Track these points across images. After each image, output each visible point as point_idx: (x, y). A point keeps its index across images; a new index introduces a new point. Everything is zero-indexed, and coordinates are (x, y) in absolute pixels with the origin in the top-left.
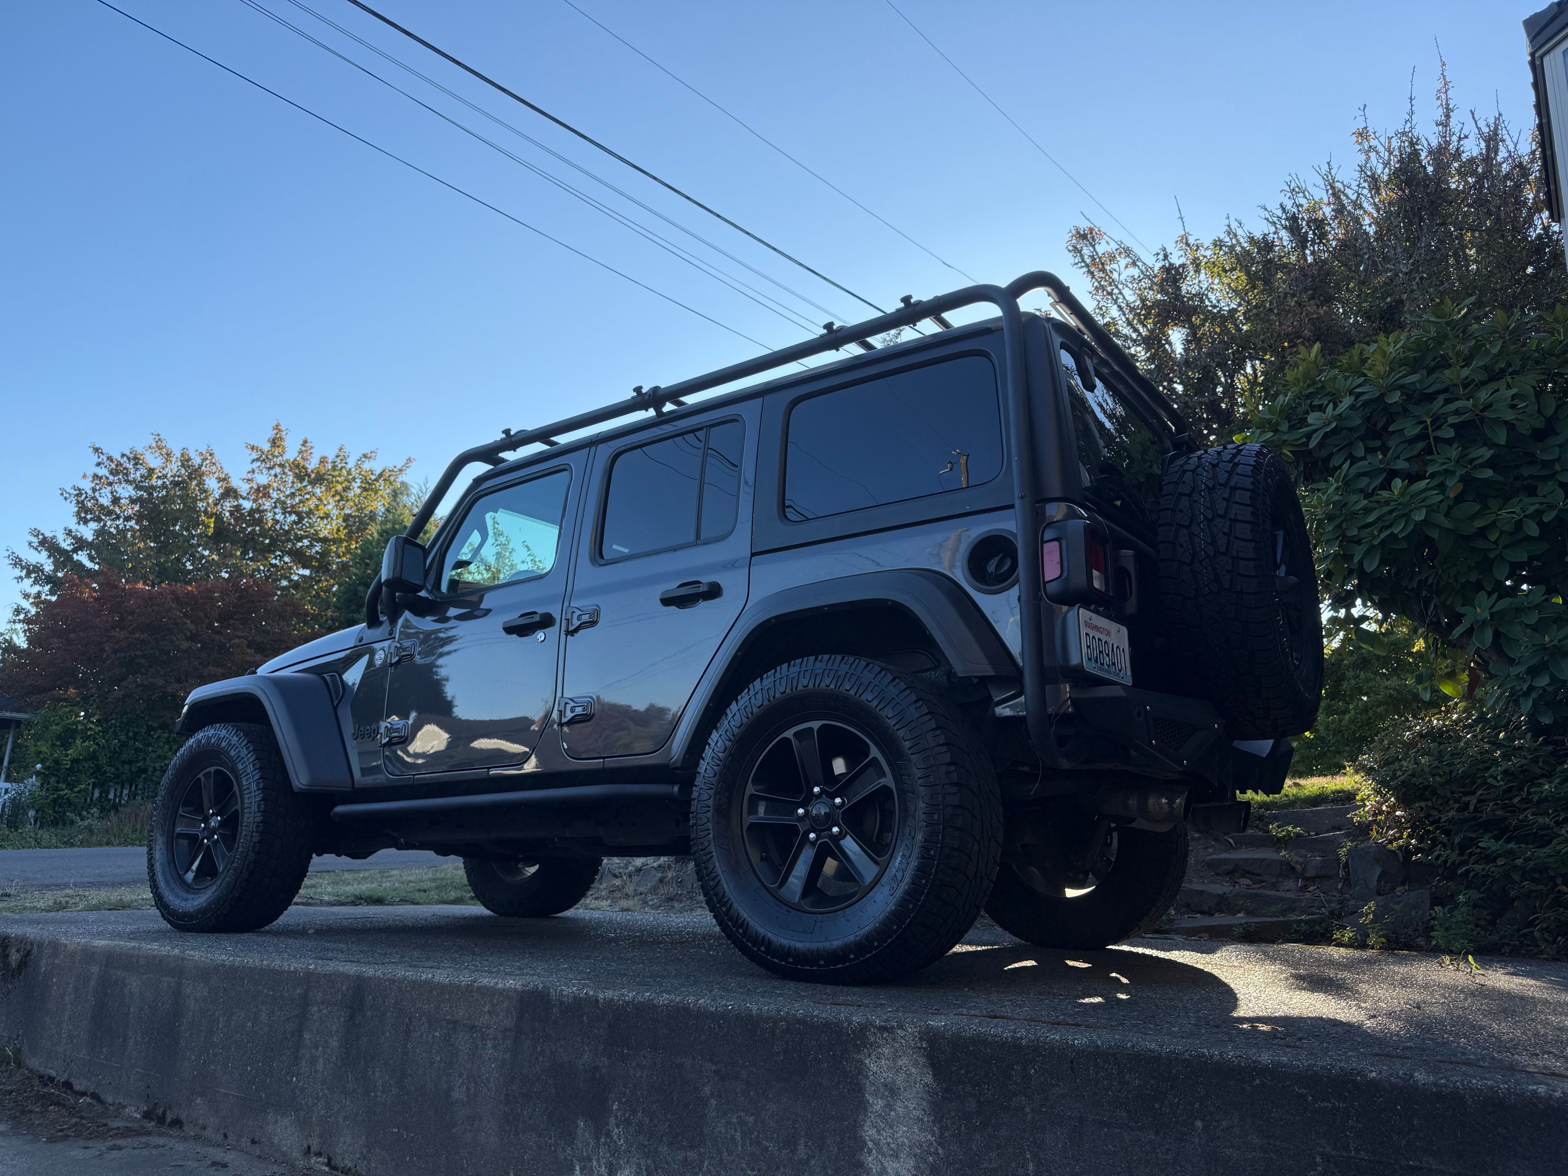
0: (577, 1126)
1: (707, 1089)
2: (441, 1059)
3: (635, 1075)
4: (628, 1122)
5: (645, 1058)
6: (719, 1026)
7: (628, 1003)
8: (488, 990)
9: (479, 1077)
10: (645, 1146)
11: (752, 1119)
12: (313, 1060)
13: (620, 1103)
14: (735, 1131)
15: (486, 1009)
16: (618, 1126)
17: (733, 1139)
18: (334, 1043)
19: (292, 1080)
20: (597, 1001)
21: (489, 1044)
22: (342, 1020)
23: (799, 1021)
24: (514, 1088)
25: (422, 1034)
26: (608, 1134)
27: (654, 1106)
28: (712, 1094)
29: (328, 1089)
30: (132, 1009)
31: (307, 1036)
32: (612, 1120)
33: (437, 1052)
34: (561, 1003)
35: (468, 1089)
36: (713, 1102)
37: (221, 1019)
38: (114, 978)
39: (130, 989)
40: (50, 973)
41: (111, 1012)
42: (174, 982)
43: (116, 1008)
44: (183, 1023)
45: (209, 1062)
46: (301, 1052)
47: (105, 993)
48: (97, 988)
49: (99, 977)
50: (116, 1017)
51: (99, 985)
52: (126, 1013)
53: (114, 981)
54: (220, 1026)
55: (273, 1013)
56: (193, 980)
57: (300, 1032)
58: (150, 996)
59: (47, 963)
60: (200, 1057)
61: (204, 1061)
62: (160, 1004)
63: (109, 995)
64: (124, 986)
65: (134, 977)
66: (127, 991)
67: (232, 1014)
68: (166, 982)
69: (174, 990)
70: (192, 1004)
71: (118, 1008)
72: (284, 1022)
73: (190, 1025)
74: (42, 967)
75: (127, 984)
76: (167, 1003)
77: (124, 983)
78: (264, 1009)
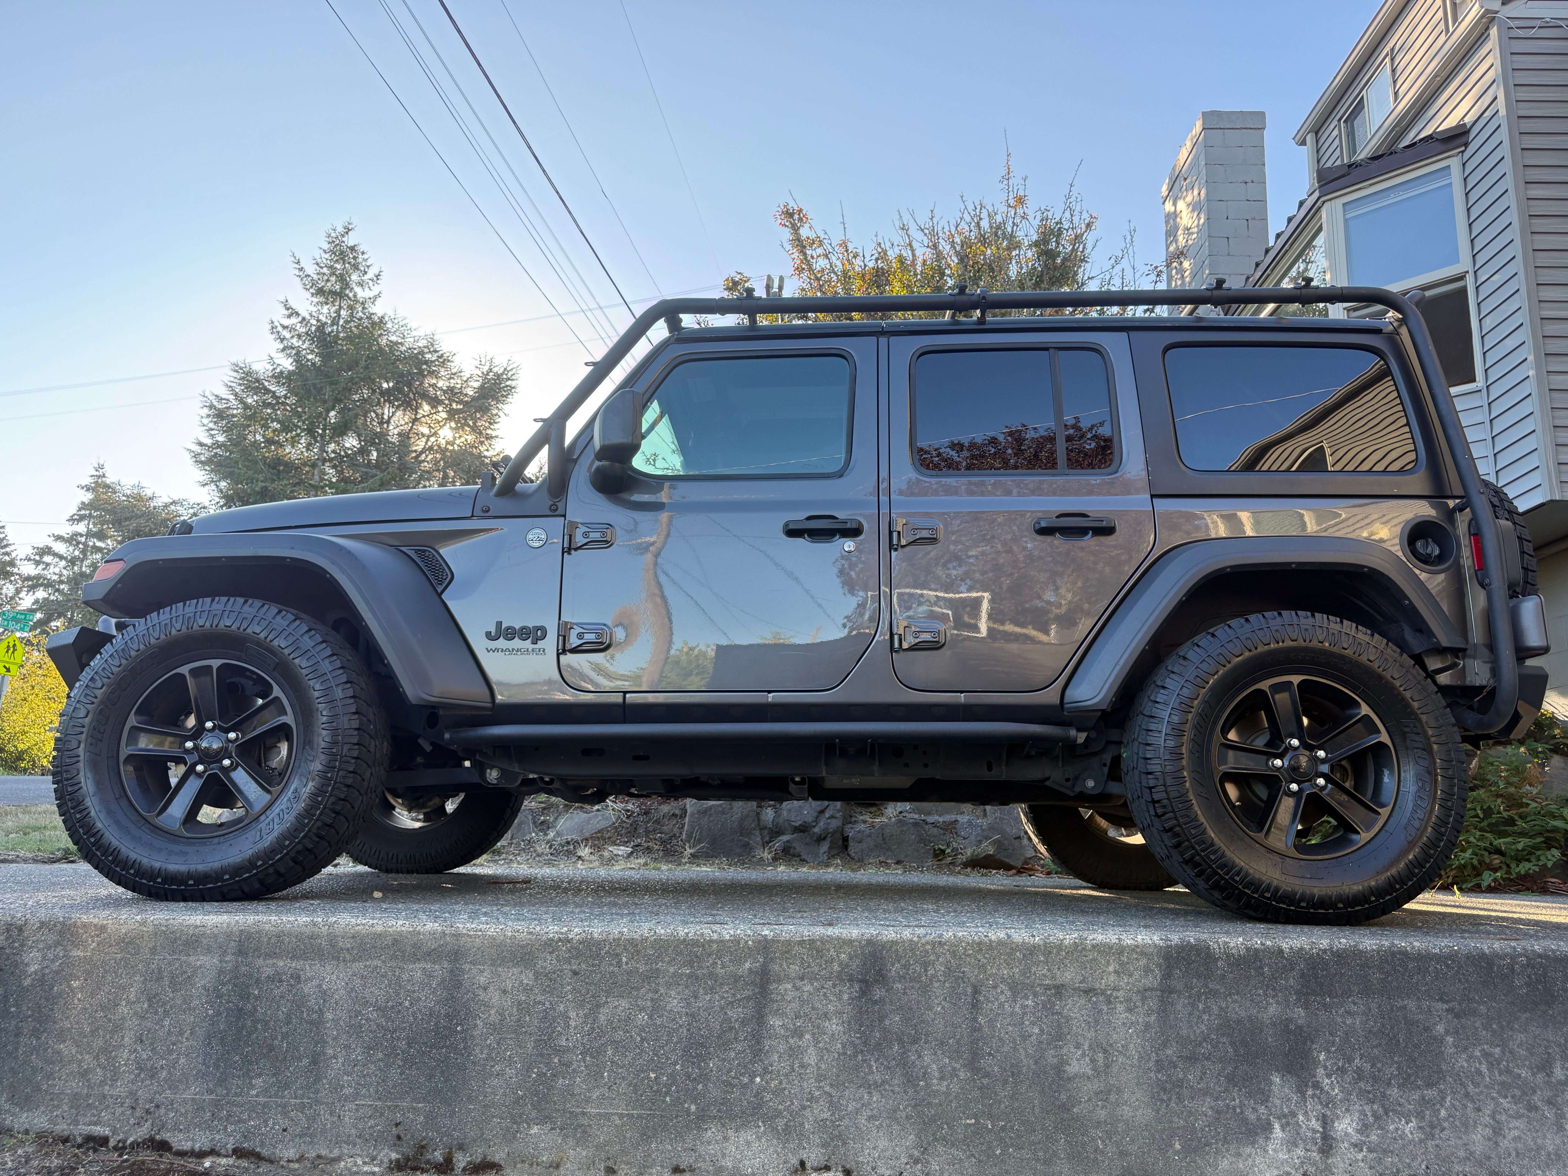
0: (1271, 1083)
1: (1440, 1028)
2: (1042, 1030)
3: (1344, 1023)
4: (1342, 1071)
5: (1355, 1004)
6: (1447, 966)
7: (1325, 951)
8: (1111, 948)
9: (1111, 1045)
10: (1369, 1092)
11: (1497, 1050)
12: (794, 1052)
13: (1329, 1052)
14: (1480, 1063)
15: (1111, 969)
16: (1329, 1076)
17: (1479, 1072)
18: (834, 1026)
19: (752, 1081)
20: (1281, 951)
21: (1120, 1008)
22: (846, 997)
23: (1540, 956)
24: (1169, 1052)
25: (1001, 1005)
26: (1317, 1086)
27: (1375, 1051)
28: (1447, 1032)
29: (832, 1085)
30: (329, 1016)
31: (775, 1022)
32: (1320, 1071)
33: (1033, 1024)
34: (1228, 956)
35: (1093, 1061)
36: (1450, 1039)
37: (572, 1014)
38: (268, 971)
39: (320, 986)
40: (57, 972)
41: (266, 1023)
42: (439, 970)
43: (281, 1016)
44: (476, 1025)
45: (553, 1075)
46: (767, 1043)
47: (245, 996)
48: (216, 989)
49: (221, 972)
50: (284, 1030)
51: (224, 984)
52: (311, 1023)
53: (269, 977)
54: (573, 1023)
55: (696, 997)
56: (492, 965)
57: (760, 1018)
58: (377, 992)
59: (44, 958)
60: (529, 1069)
61: (541, 1075)
62: (407, 1003)
63: (257, 998)
64: (299, 982)
65: (328, 968)
66: (308, 988)
67: (598, 1006)
68: (416, 970)
69: (443, 980)
70: (495, 997)
71: (288, 1016)
72: (722, 1008)
73: (495, 1028)
74: (27, 965)
75: (310, 979)
76: (428, 1000)
77: (299, 977)
78: (673, 993)
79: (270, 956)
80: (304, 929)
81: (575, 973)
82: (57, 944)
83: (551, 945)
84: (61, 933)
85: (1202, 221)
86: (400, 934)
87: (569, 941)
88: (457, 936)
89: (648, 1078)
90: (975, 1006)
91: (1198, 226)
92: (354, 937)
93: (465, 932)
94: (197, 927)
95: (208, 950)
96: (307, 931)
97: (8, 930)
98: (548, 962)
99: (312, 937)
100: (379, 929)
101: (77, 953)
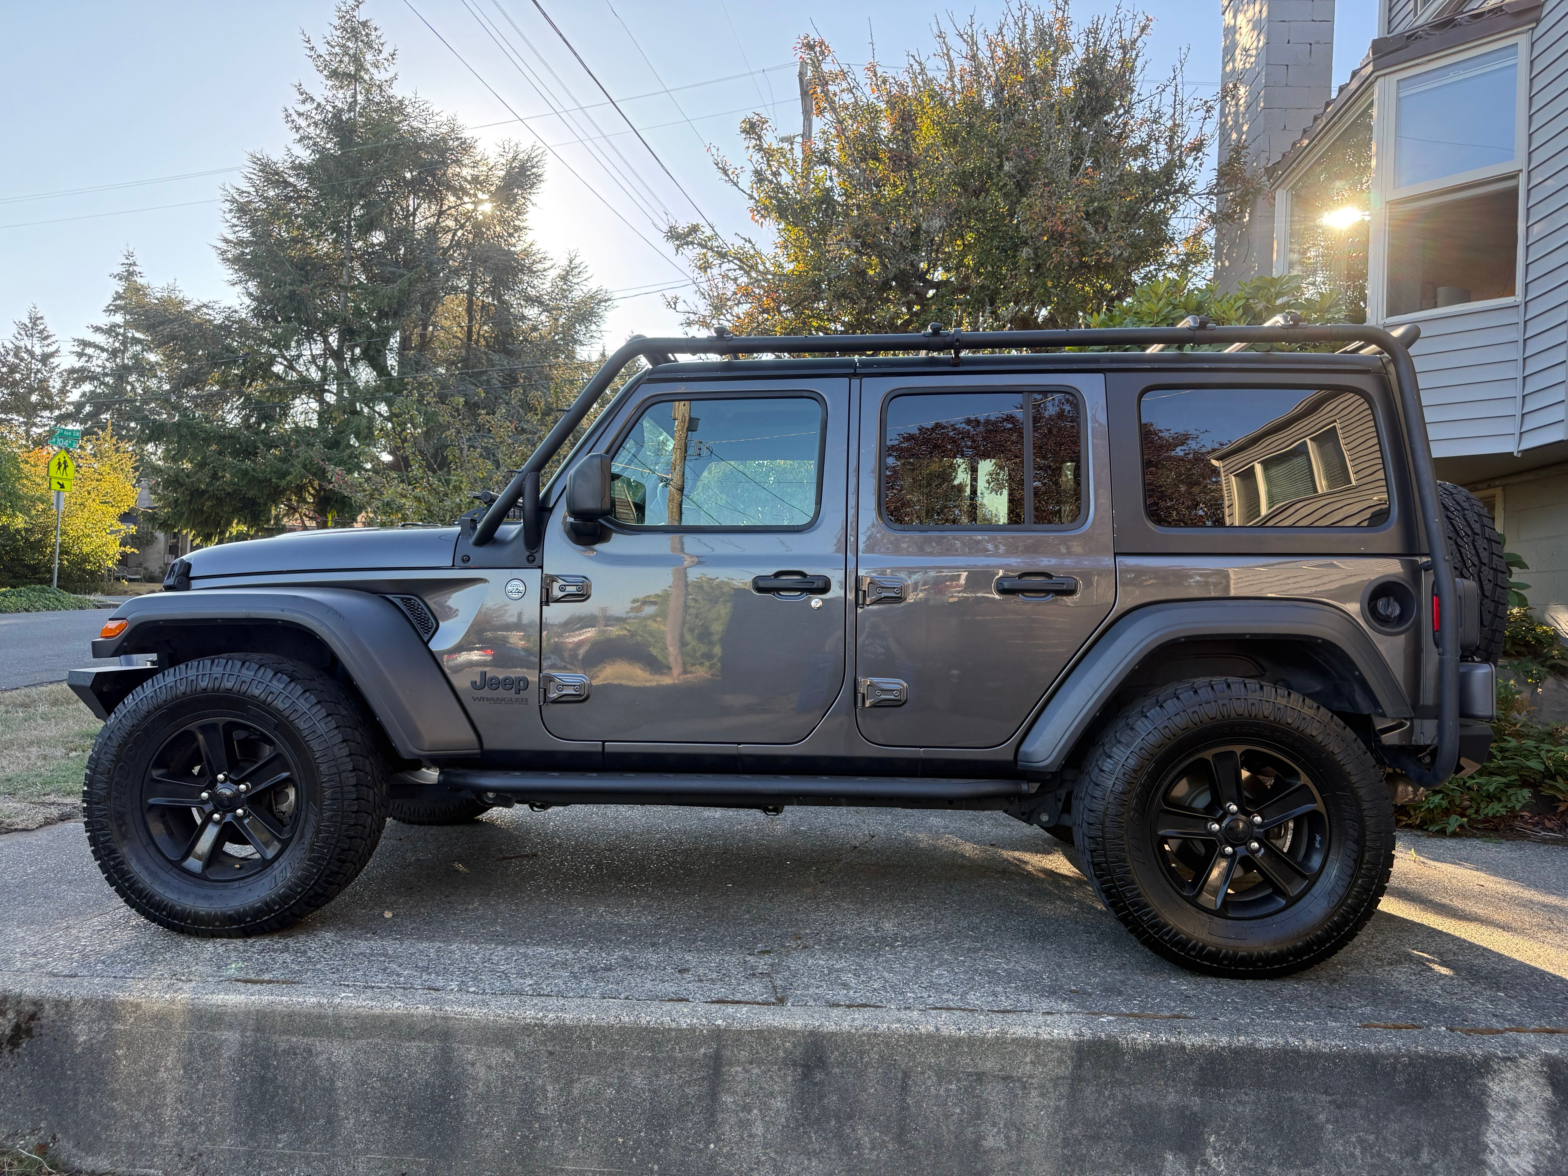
0: (1164, 1160)
1: (1322, 1117)
2: (963, 1111)
3: (1235, 1111)
4: (1230, 1151)
5: (1246, 1094)
6: (1335, 1064)
7: (1223, 1048)
8: (1029, 1042)
9: (1024, 1125)
10: (1251, 1169)
11: (1372, 1137)
12: (744, 1124)
13: (1218, 1134)
14: (1355, 1148)
15: (1028, 1060)
16: (1217, 1155)
17: (1352, 1155)
18: (778, 1103)
19: (707, 1146)
20: (1183, 1048)
21: (1034, 1093)
22: (790, 1079)
23: (1422, 1057)
24: (1075, 1132)
25: (928, 1089)
26: (1205, 1163)
27: (1261, 1135)
28: (1328, 1121)
29: (776, 1152)
30: (339, 1084)
31: (727, 1099)
32: (1210, 1151)
33: (955, 1105)
34: (1135, 1050)
35: (1007, 1137)
36: (1330, 1127)
37: (550, 1088)
38: (283, 1046)
39: (329, 1059)
40: (103, 1043)
41: (286, 1089)
42: (433, 1047)
43: (298, 1084)
44: (466, 1095)
45: (534, 1138)
46: (720, 1117)
47: (266, 1066)
48: (240, 1059)
49: (243, 1045)
50: (302, 1095)
51: (246, 1056)
52: (325, 1089)
53: (284, 1050)
54: (550, 1095)
55: (657, 1076)
56: (478, 1044)
57: (713, 1096)
58: (379, 1066)
59: (90, 1029)
60: (514, 1132)
61: (524, 1137)
62: (406, 1075)
63: (276, 1068)
64: (311, 1055)
65: (335, 1043)
66: (320, 1061)
67: (572, 1082)
68: (413, 1048)
69: (436, 1057)
70: (482, 1072)
71: (304, 1084)
72: (680, 1086)
73: (483, 1098)
74: (76, 1036)
75: (321, 1053)
76: (423, 1074)
77: (310, 1051)
78: (637, 1072)
79: (284, 1033)
80: (312, 1010)
81: (551, 1053)
82: (100, 1019)
83: (527, 1029)
84: (102, 1009)
85: (1261, 44)
86: (397, 1016)
87: (544, 1026)
88: (446, 1019)
89: (617, 1142)
90: (904, 1088)
91: (1257, 48)
92: (355, 1018)
93: (452, 1015)
94: (219, 1006)
95: (231, 1026)
96: (315, 1011)
97: (56, 1006)
98: (527, 1044)
99: (320, 1017)
100: (377, 1011)
101: (119, 1027)
